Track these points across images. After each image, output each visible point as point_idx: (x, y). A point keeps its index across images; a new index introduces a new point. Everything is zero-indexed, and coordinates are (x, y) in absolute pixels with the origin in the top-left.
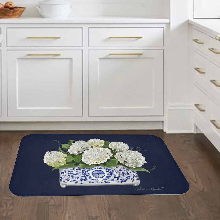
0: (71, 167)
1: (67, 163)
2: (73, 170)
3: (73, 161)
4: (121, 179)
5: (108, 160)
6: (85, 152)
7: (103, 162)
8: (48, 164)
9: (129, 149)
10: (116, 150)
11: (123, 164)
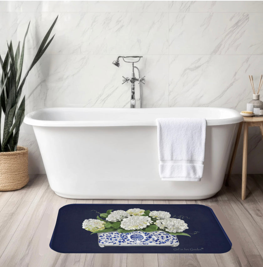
0: (110, 231)
1: (106, 228)
2: (111, 234)
3: (111, 227)
4: (159, 242)
5: (148, 226)
6: (124, 219)
7: (142, 228)
8: (87, 229)
9: (170, 217)
10: (157, 218)
11: (163, 230)
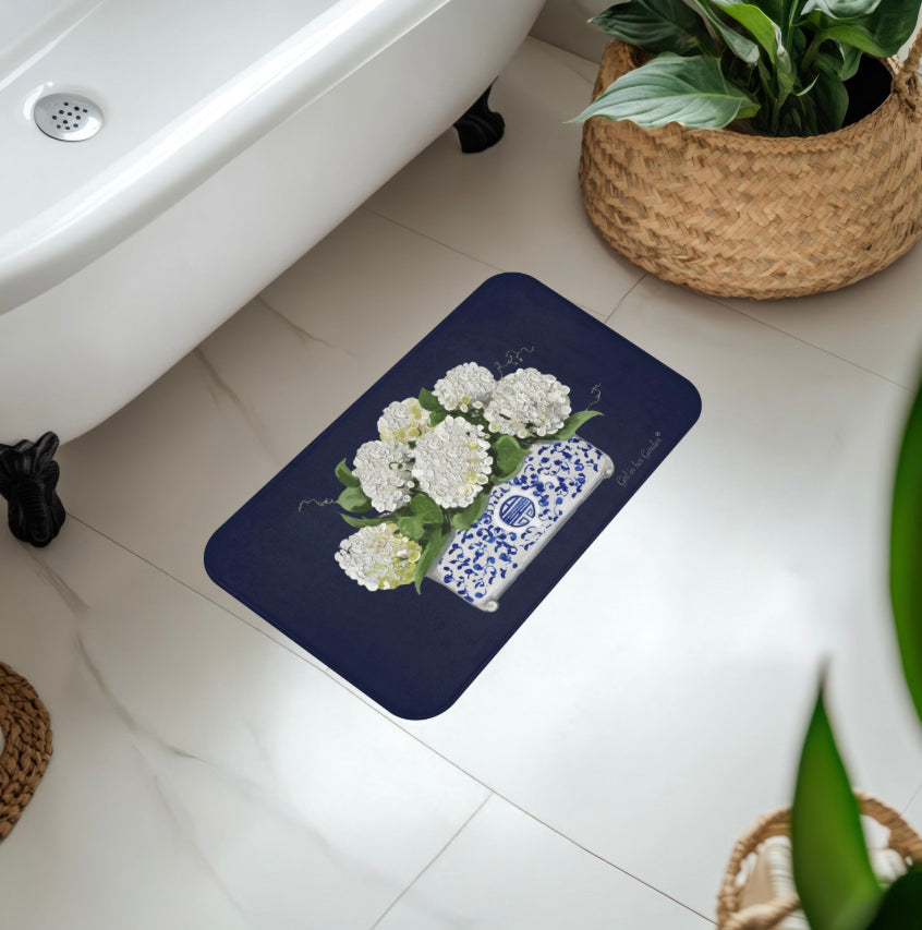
0: (443, 545)
1: (423, 543)
2: (458, 552)
3: (428, 528)
4: (572, 484)
5: (491, 452)
6: (416, 473)
7: (489, 471)
8: (387, 586)
9: (497, 377)
10: (474, 405)
11: (530, 438)
